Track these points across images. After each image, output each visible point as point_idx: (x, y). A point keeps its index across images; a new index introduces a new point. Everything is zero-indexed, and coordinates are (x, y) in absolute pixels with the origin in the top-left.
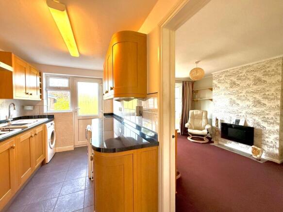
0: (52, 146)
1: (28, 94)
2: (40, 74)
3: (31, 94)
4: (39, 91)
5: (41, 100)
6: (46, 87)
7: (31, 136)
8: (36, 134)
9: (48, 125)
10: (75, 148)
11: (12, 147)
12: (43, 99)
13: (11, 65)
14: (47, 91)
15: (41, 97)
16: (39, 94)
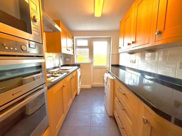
0: (80, 84)
1: (68, 50)
2: (73, 38)
3: (69, 50)
4: (72, 49)
5: (73, 54)
6: (76, 46)
7: (71, 78)
8: (73, 77)
9: (78, 70)
10: (92, 87)
11: (64, 86)
12: (74, 54)
13: (60, 27)
14: (76, 49)
15: (73, 52)
16: (73, 51)
